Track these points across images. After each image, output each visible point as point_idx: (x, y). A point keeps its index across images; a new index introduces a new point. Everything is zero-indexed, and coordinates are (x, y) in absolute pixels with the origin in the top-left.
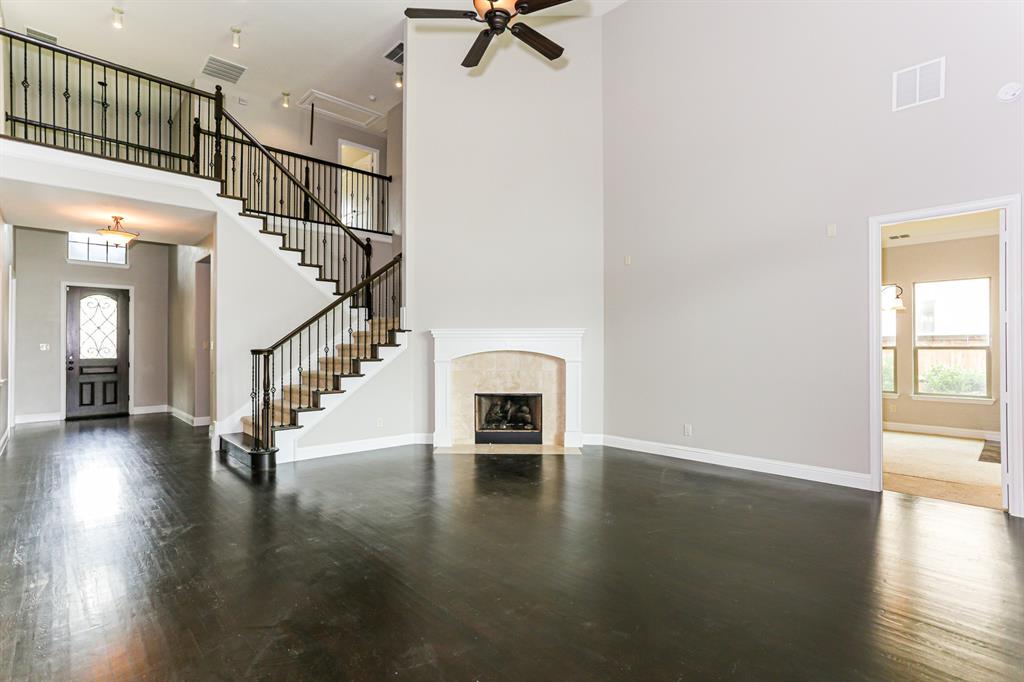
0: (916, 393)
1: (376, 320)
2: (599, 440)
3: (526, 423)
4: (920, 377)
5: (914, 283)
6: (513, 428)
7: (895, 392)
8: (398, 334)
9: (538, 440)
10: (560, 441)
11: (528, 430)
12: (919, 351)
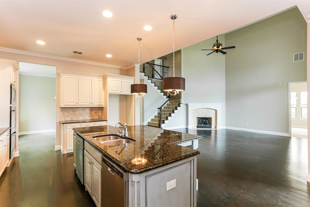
0: (301, 118)
1: (170, 101)
2: (224, 127)
3: (207, 124)
4: (302, 115)
5: (301, 92)
6: (204, 125)
7: (296, 118)
8: (181, 104)
9: (211, 128)
10: (216, 128)
11: (208, 125)
12: (302, 108)
